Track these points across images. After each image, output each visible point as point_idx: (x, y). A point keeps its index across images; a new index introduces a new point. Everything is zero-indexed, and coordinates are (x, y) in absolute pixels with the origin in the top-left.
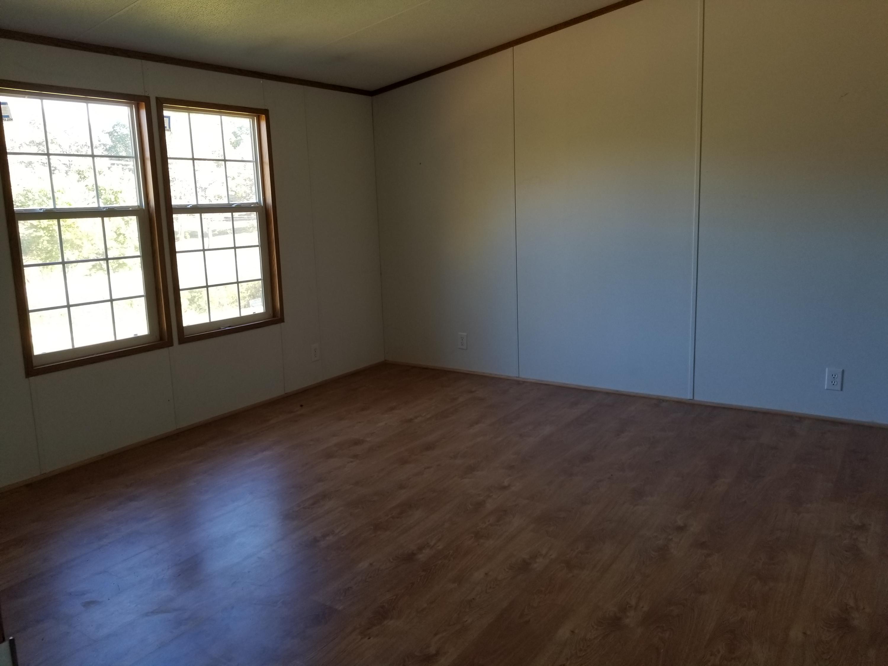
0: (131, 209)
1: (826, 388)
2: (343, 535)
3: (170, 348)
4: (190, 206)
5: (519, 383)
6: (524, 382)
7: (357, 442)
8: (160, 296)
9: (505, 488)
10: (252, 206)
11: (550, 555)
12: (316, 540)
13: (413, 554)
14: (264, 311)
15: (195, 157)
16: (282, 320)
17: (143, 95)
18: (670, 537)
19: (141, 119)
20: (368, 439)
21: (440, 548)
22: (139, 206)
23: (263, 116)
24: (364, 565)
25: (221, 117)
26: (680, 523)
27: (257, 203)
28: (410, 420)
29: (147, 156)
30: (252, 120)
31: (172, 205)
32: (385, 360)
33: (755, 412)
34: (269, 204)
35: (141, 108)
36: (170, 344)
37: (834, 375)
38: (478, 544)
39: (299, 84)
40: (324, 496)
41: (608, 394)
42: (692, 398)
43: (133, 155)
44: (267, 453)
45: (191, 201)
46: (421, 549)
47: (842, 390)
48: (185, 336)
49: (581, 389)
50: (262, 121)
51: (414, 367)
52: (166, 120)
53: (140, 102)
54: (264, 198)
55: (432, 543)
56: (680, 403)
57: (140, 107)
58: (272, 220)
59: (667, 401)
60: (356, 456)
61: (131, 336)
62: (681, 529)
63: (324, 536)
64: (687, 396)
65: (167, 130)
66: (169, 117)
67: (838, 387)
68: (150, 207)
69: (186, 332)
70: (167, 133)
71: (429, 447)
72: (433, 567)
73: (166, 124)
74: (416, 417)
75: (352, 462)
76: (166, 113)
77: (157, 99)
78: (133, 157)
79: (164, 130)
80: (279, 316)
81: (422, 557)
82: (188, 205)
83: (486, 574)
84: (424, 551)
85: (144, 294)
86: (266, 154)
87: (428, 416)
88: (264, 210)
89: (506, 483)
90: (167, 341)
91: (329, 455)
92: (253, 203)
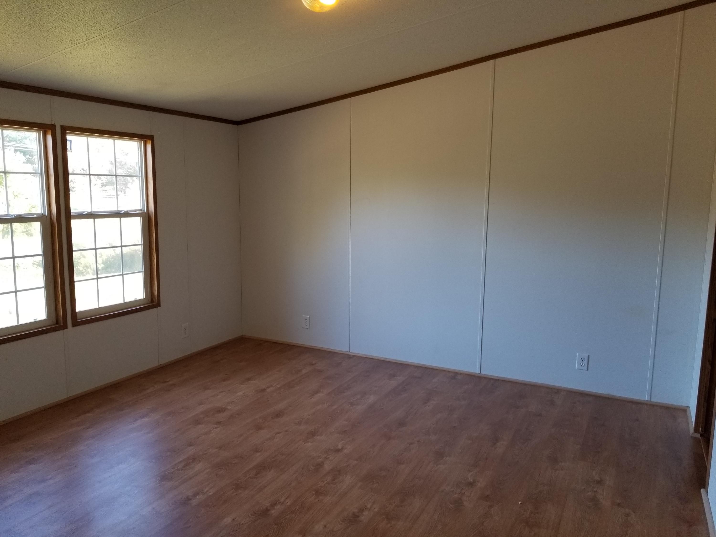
0: (35, 216)
1: (576, 368)
2: (210, 494)
3: (65, 330)
4: (86, 213)
5: (349, 357)
6: (354, 356)
7: (220, 410)
8: (58, 287)
9: (338, 451)
10: (137, 212)
11: (374, 509)
12: (188, 499)
13: (267, 510)
14: (144, 297)
15: (91, 173)
16: (159, 305)
17: (50, 123)
18: (463, 492)
19: (47, 143)
20: (229, 407)
21: (289, 504)
22: (42, 213)
23: (149, 141)
24: (228, 520)
25: (114, 141)
26: (471, 480)
27: (141, 210)
28: (264, 390)
29: (51, 173)
30: (140, 143)
31: (70, 212)
32: (242, 335)
33: (525, 385)
34: (151, 212)
35: (48, 134)
36: (65, 327)
37: (582, 359)
38: (319, 501)
39: (179, 115)
40: (194, 459)
41: (418, 367)
42: (480, 372)
43: (39, 172)
44: (146, 420)
45: (87, 209)
46: (273, 505)
47: (587, 370)
48: (78, 320)
49: (397, 363)
50: (148, 144)
51: (266, 341)
52: (68, 143)
53: (47, 130)
54: (147, 206)
55: (282, 500)
56: (471, 376)
57: (47, 132)
58: (153, 224)
59: (461, 374)
60: (219, 423)
61: (32, 320)
62: (471, 484)
63: (195, 495)
64: (476, 370)
65: (69, 151)
66: (71, 141)
67: (585, 368)
68: (52, 214)
69: (78, 316)
70: (69, 153)
71: (279, 415)
72: (283, 521)
73: (68, 147)
74: (268, 387)
75: (216, 428)
76: (68, 137)
77: (62, 127)
78: (39, 174)
79: (67, 151)
80: (156, 301)
81: (274, 512)
82: (84, 212)
83: (325, 526)
84: (276, 507)
85: (44, 285)
86: (150, 171)
87: (278, 386)
88: (147, 215)
89: (340, 447)
90: (62, 324)
91: (197, 422)
92: (138, 210)
